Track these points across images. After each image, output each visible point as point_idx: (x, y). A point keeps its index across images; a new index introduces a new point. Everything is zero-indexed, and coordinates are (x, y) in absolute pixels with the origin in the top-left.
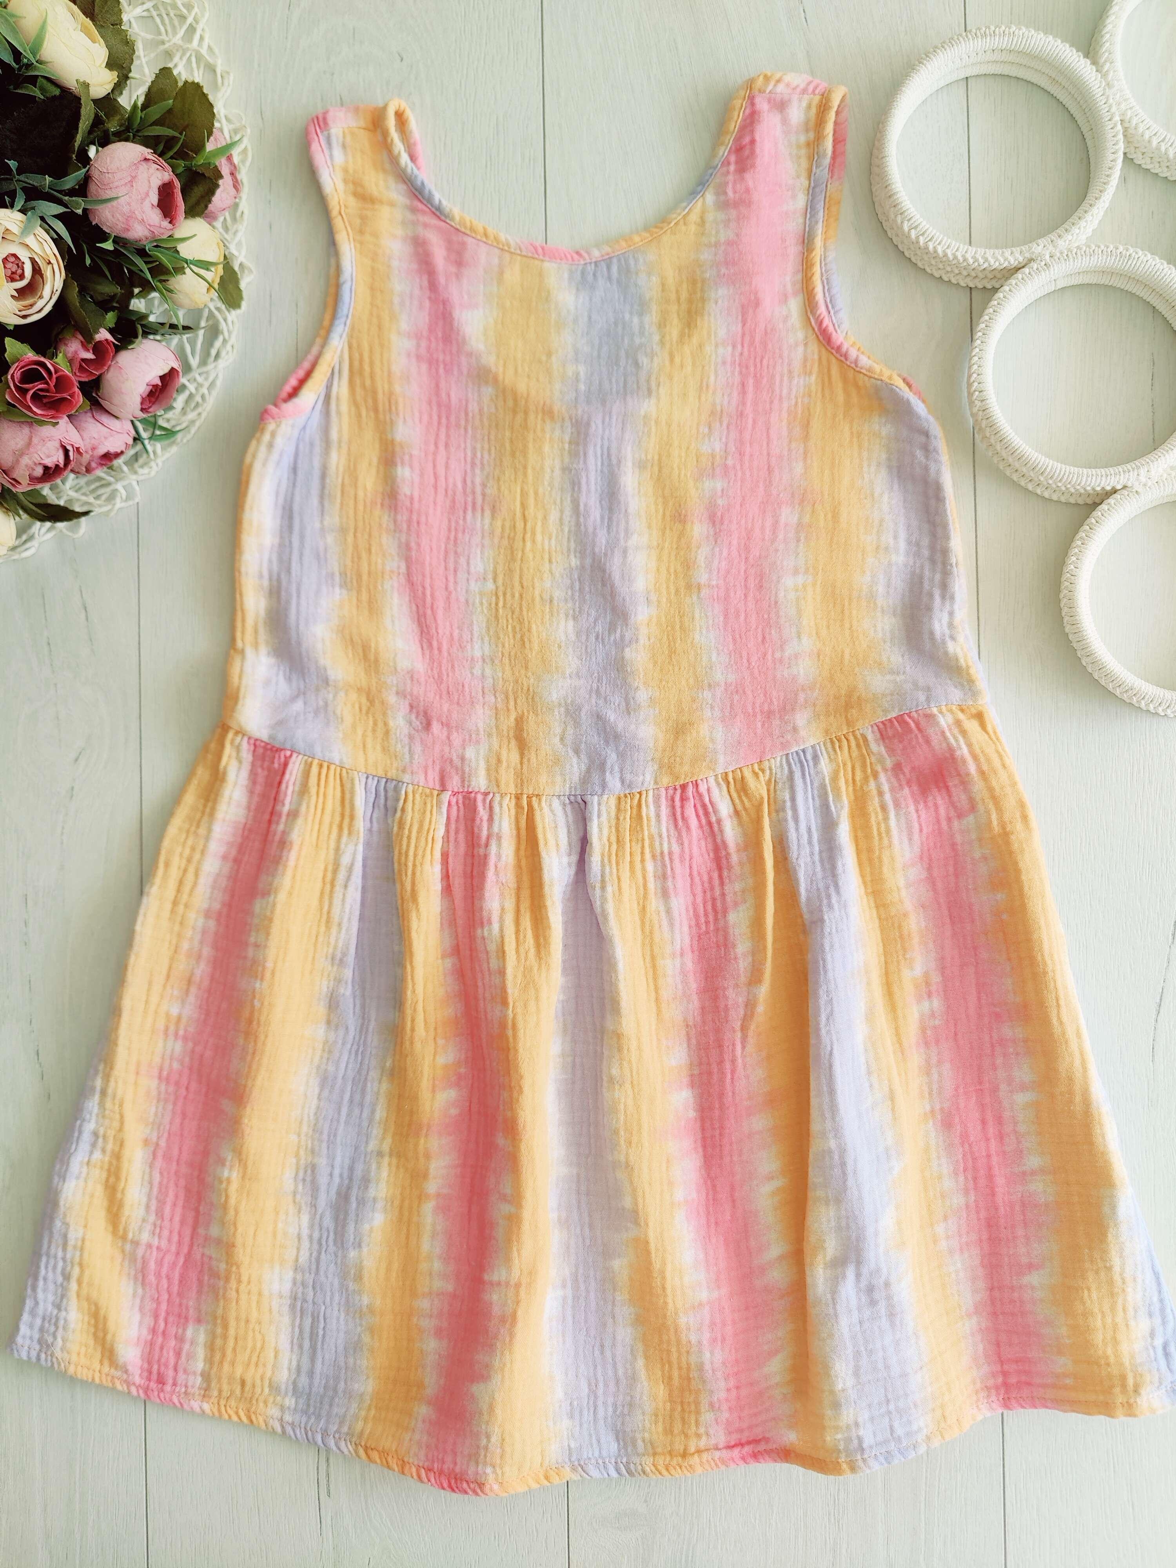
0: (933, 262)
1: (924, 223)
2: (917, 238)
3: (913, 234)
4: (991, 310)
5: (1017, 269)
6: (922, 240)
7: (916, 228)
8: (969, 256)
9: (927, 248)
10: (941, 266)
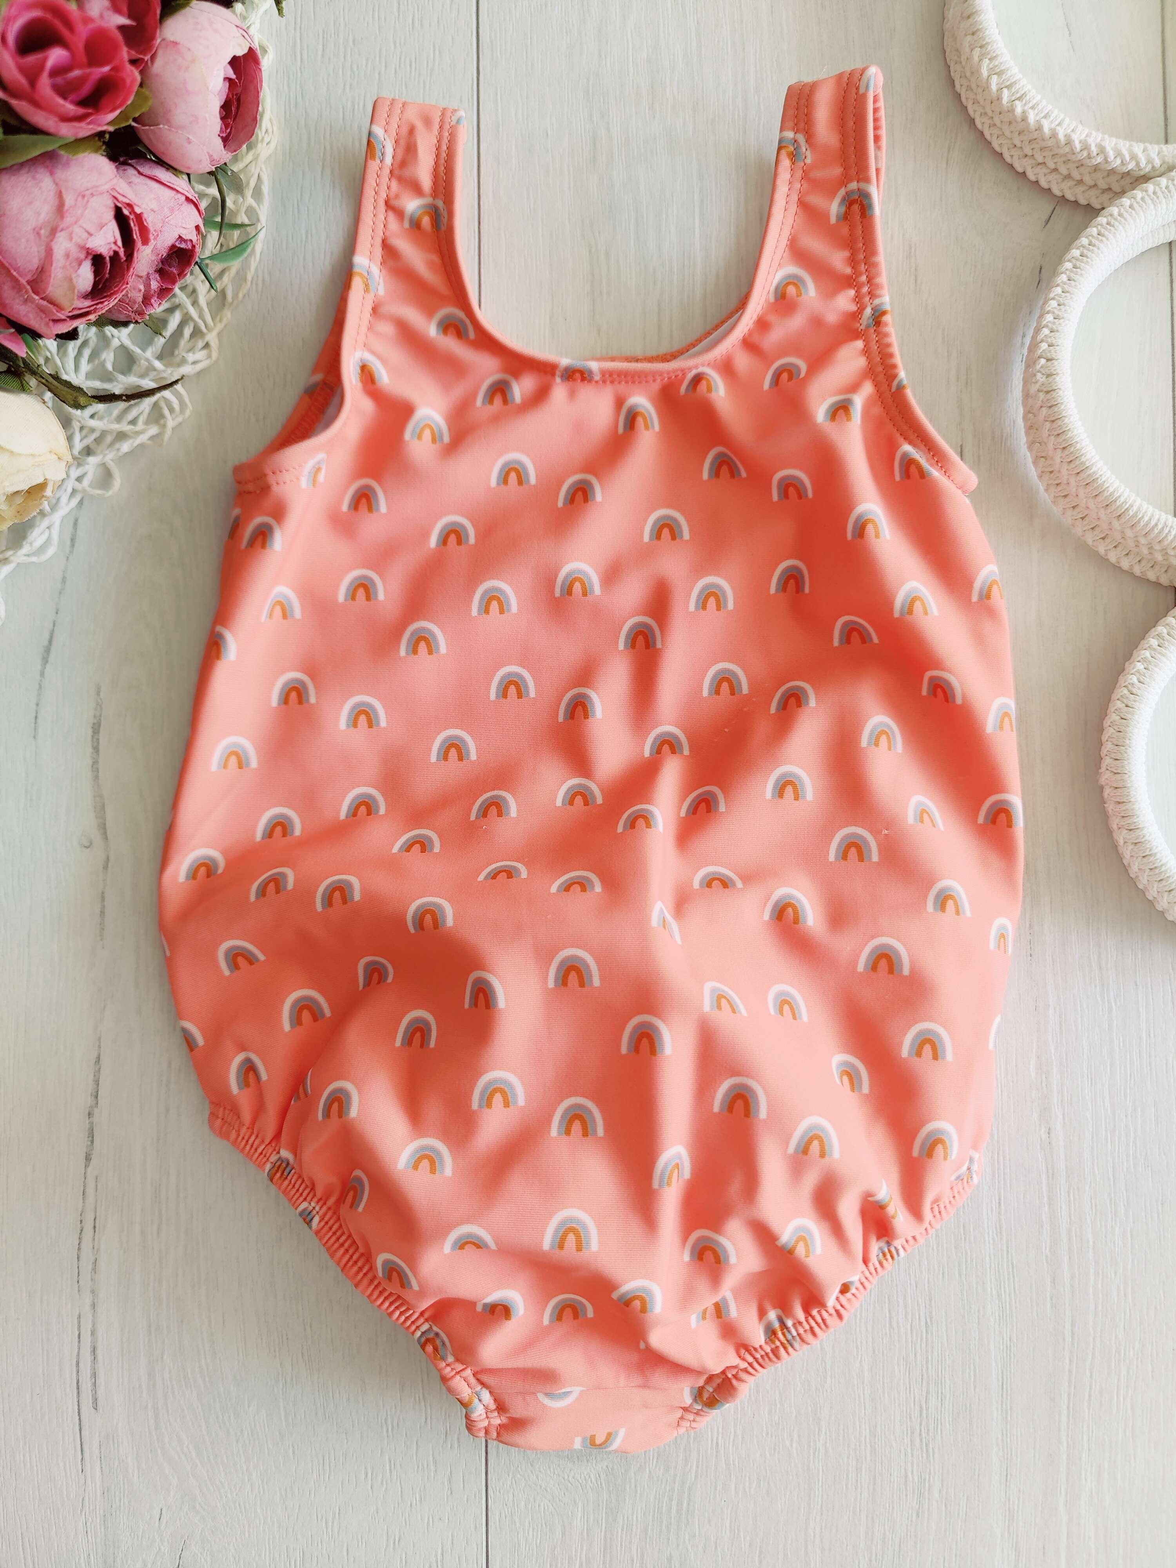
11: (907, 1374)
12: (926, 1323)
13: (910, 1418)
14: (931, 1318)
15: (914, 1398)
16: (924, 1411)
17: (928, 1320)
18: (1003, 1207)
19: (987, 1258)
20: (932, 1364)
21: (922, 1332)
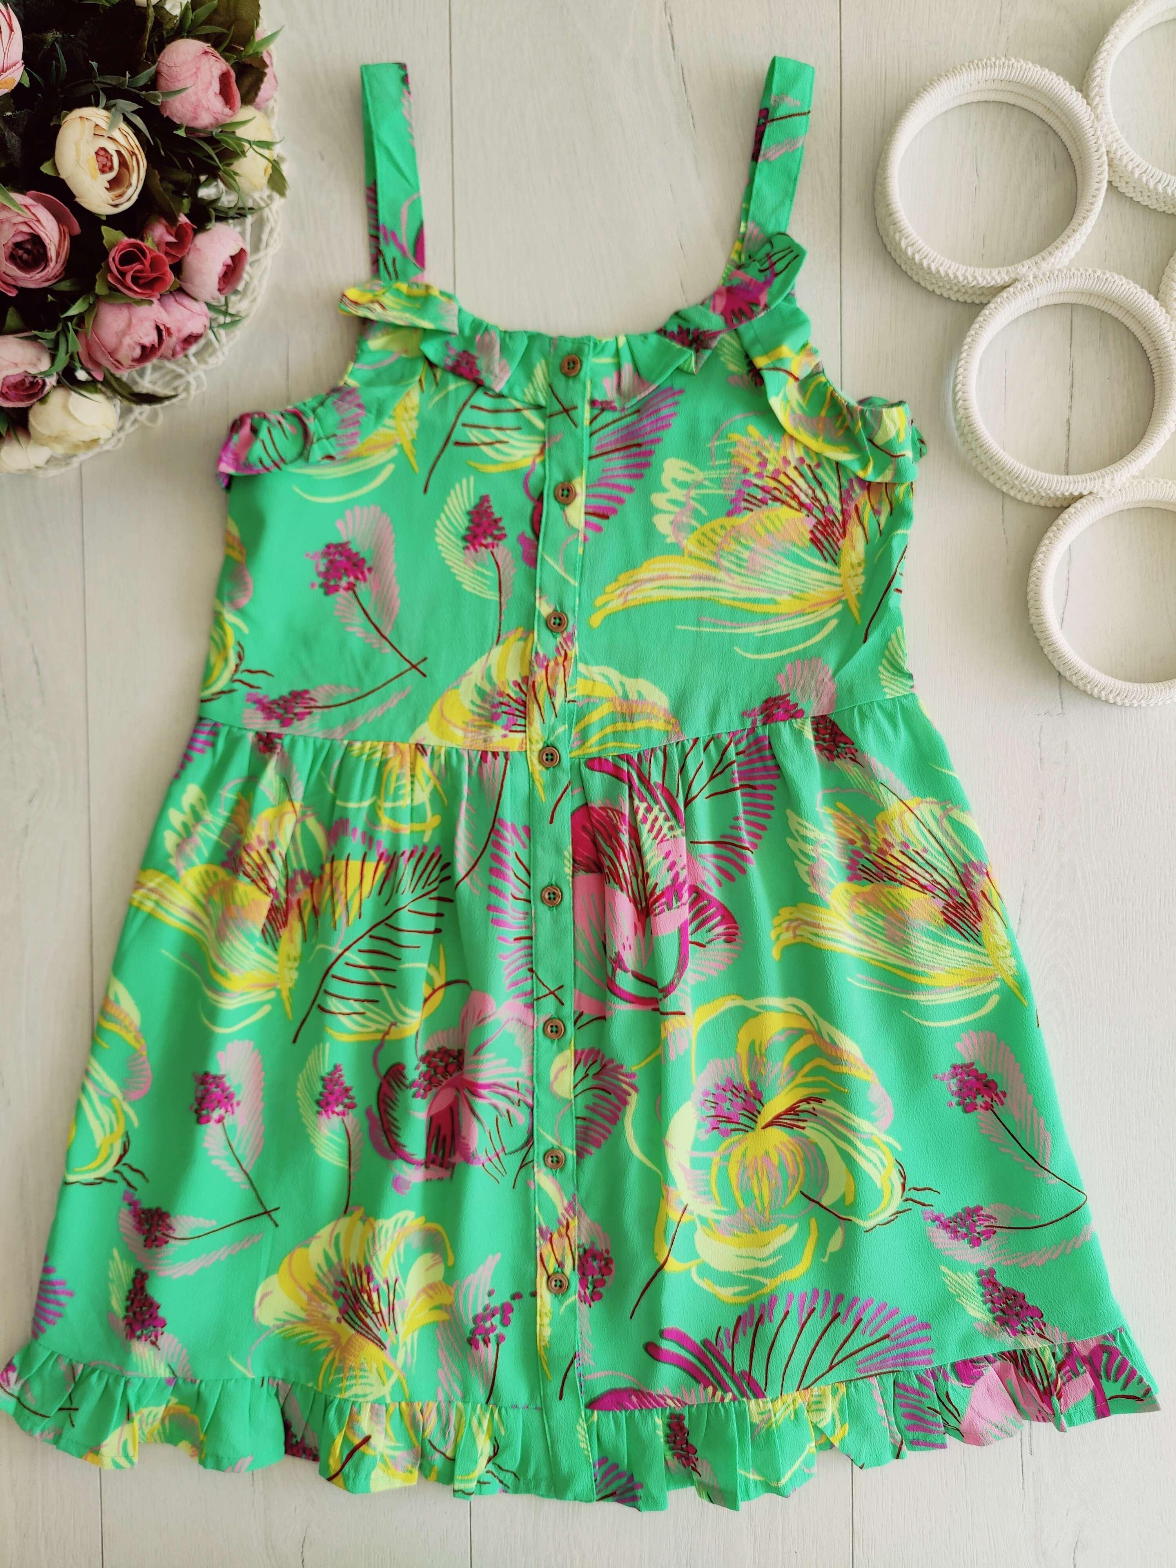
4: (978, 326)
6: (917, 258)
8: (959, 275)
9: (921, 264)
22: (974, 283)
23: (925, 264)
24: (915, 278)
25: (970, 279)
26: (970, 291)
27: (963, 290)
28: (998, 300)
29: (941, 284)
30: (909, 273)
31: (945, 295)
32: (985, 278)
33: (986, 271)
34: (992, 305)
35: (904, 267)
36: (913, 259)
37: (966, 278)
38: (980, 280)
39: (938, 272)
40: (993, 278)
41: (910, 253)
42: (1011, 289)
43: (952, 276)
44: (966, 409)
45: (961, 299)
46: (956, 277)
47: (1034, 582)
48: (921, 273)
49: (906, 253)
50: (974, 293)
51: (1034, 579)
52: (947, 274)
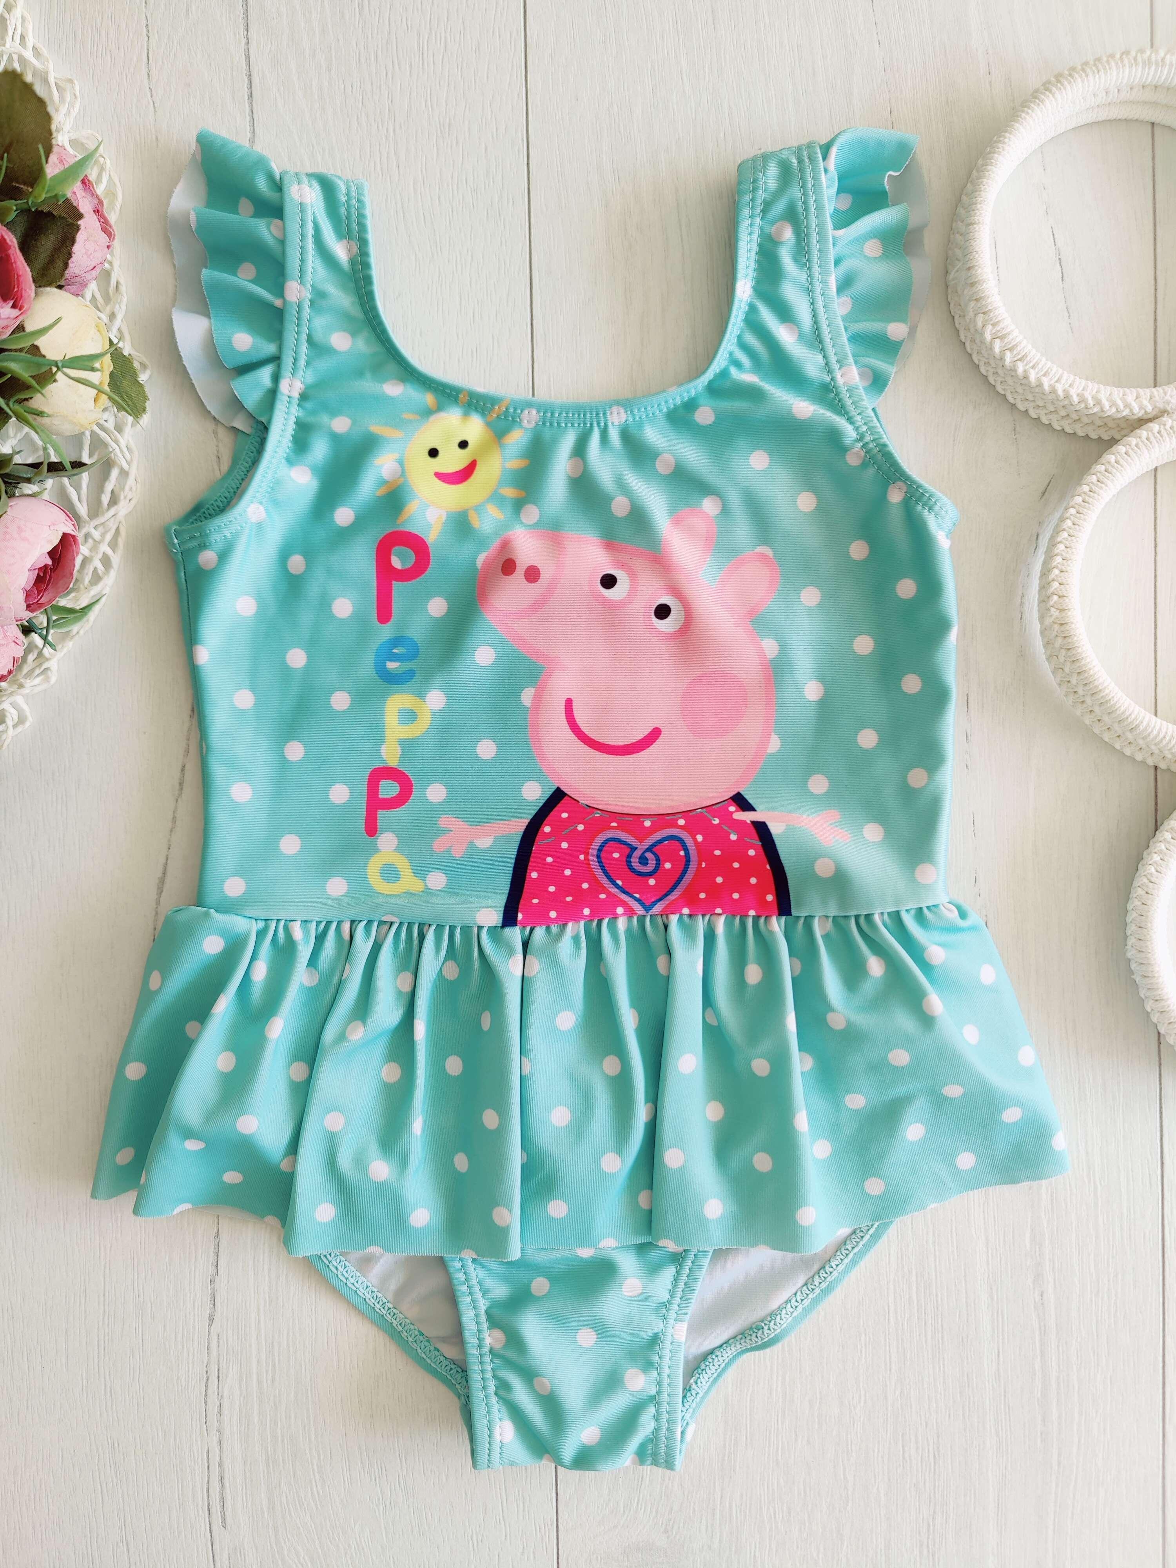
0: (1020, 390)
1: (1016, 333)
2: (1003, 352)
3: (997, 347)
4: (1094, 478)
5: (1142, 422)
6: (1008, 358)
7: (1002, 338)
8: (1073, 393)
9: (1013, 370)
10: (1030, 398)
11: (917, 1498)
12: (934, 1456)
13: (919, 1533)
14: (939, 1452)
15: (923, 1518)
16: (932, 1527)
17: (936, 1453)
18: (1001, 1359)
19: (988, 1402)
20: (938, 1490)
21: (930, 1464)
22: (1095, 410)
23: (1020, 371)
24: (999, 388)
25: (1091, 402)
26: (1085, 420)
27: (1074, 416)
28: (1132, 440)
29: (1041, 403)
30: (991, 379)
31: (1045, 420)
32: (1113, 404)
33: (1117, 393)
34: (1121, 448)
35: (983, 369)
36: (1002, 359)
37: (1083, 400)
38: (1106, 405)
39: (1040, 385)
40: (1127, 406)
41: (997, 350)
42: (1155, 426)
43: (1060, 393)
44: (1061, 610)
45: (1069, 430)
46: (1067, 396)
47: (1139, 897)
48: (1010, 381)
49: (991, 349)
50: (1092, 423)
51: (1140, 892)
52: (1054, 391)
